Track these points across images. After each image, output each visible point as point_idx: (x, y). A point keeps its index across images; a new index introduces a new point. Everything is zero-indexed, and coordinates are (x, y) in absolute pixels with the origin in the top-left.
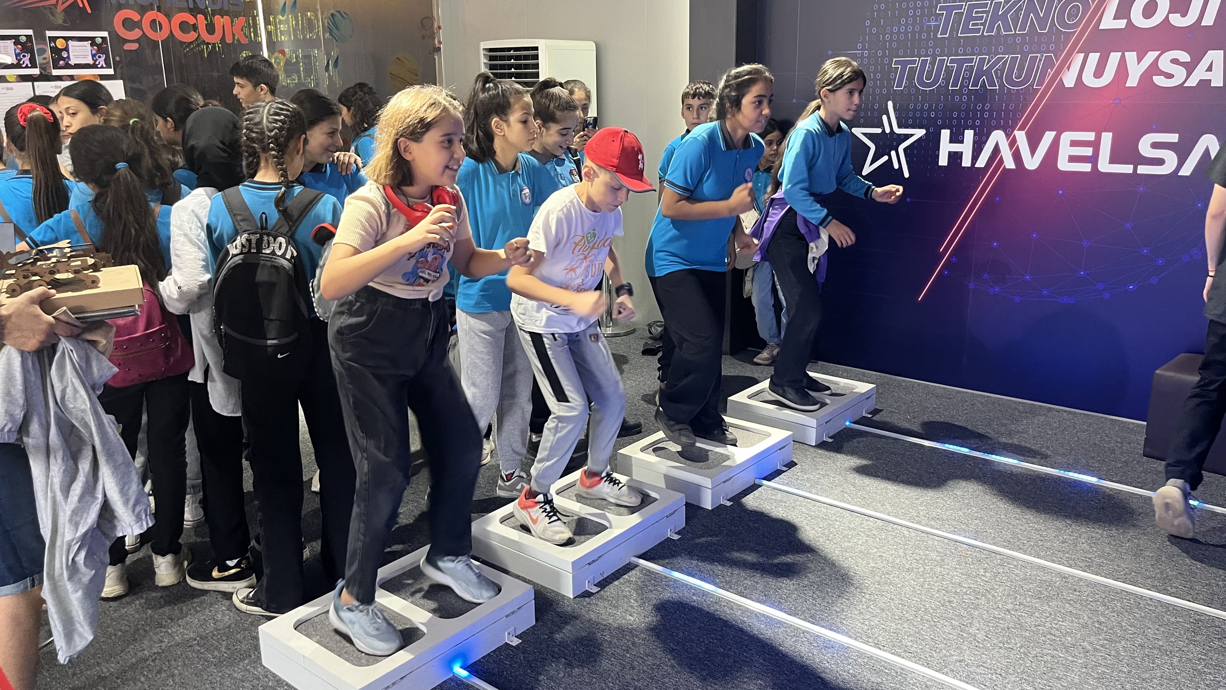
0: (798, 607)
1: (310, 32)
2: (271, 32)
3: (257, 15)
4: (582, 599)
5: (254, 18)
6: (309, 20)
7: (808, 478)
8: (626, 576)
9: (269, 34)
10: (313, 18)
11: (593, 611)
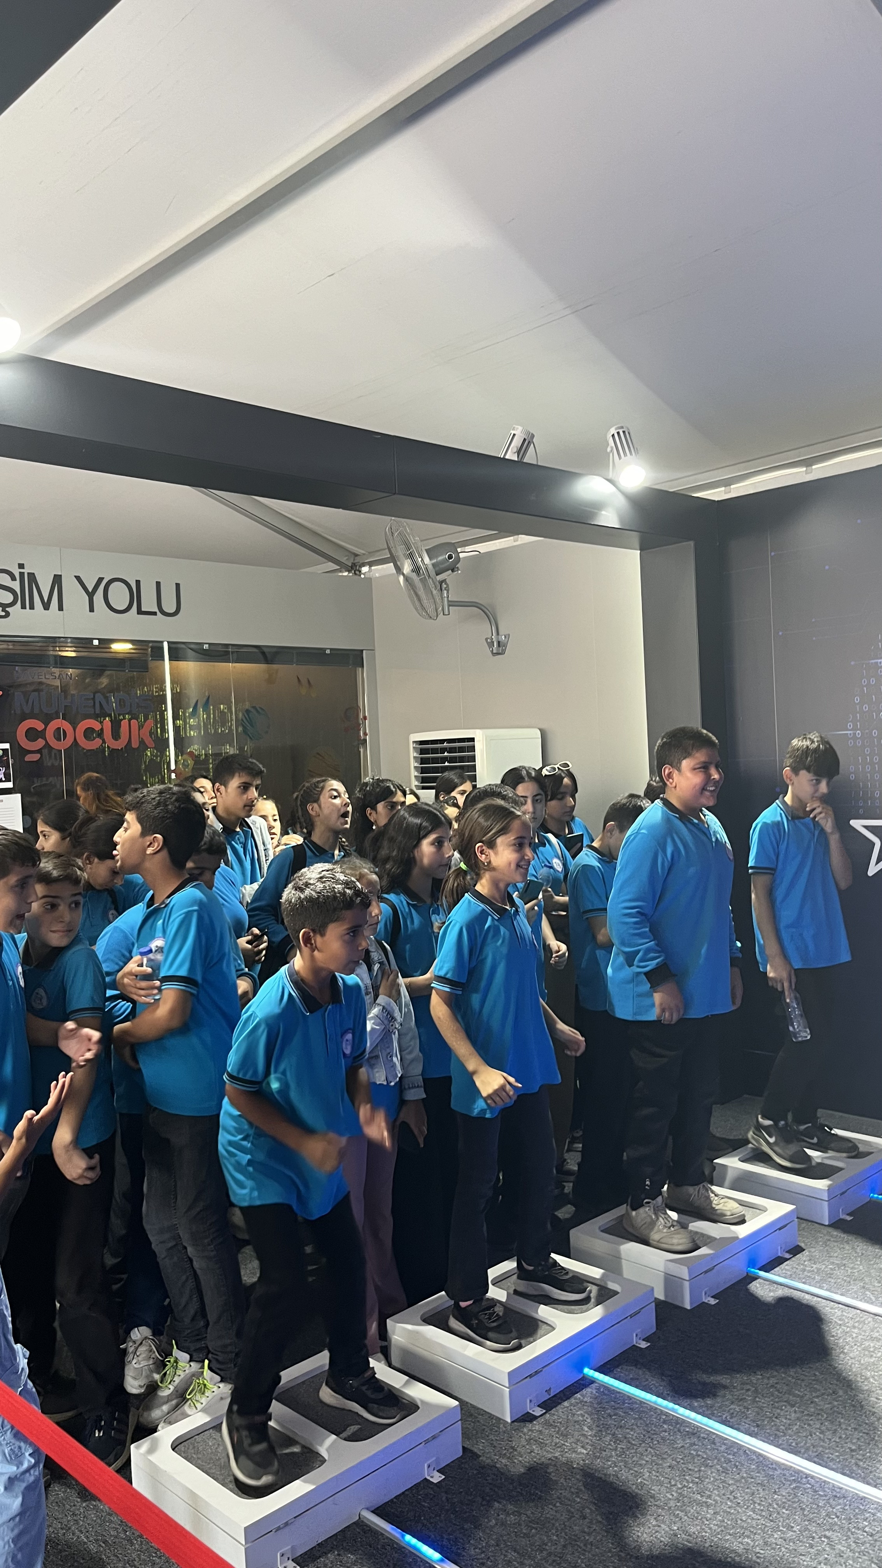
0: (800, 1443)
1: (222, 726)
2: (180, 726)
3: (166, 710)
4: (522, 1424)
5: (163, 713)
6: (222, 713)
7: (818, 1269)
8: (578, 1395)
9: (177, 729)
10: (226, 711)
11: (536, 1441)
